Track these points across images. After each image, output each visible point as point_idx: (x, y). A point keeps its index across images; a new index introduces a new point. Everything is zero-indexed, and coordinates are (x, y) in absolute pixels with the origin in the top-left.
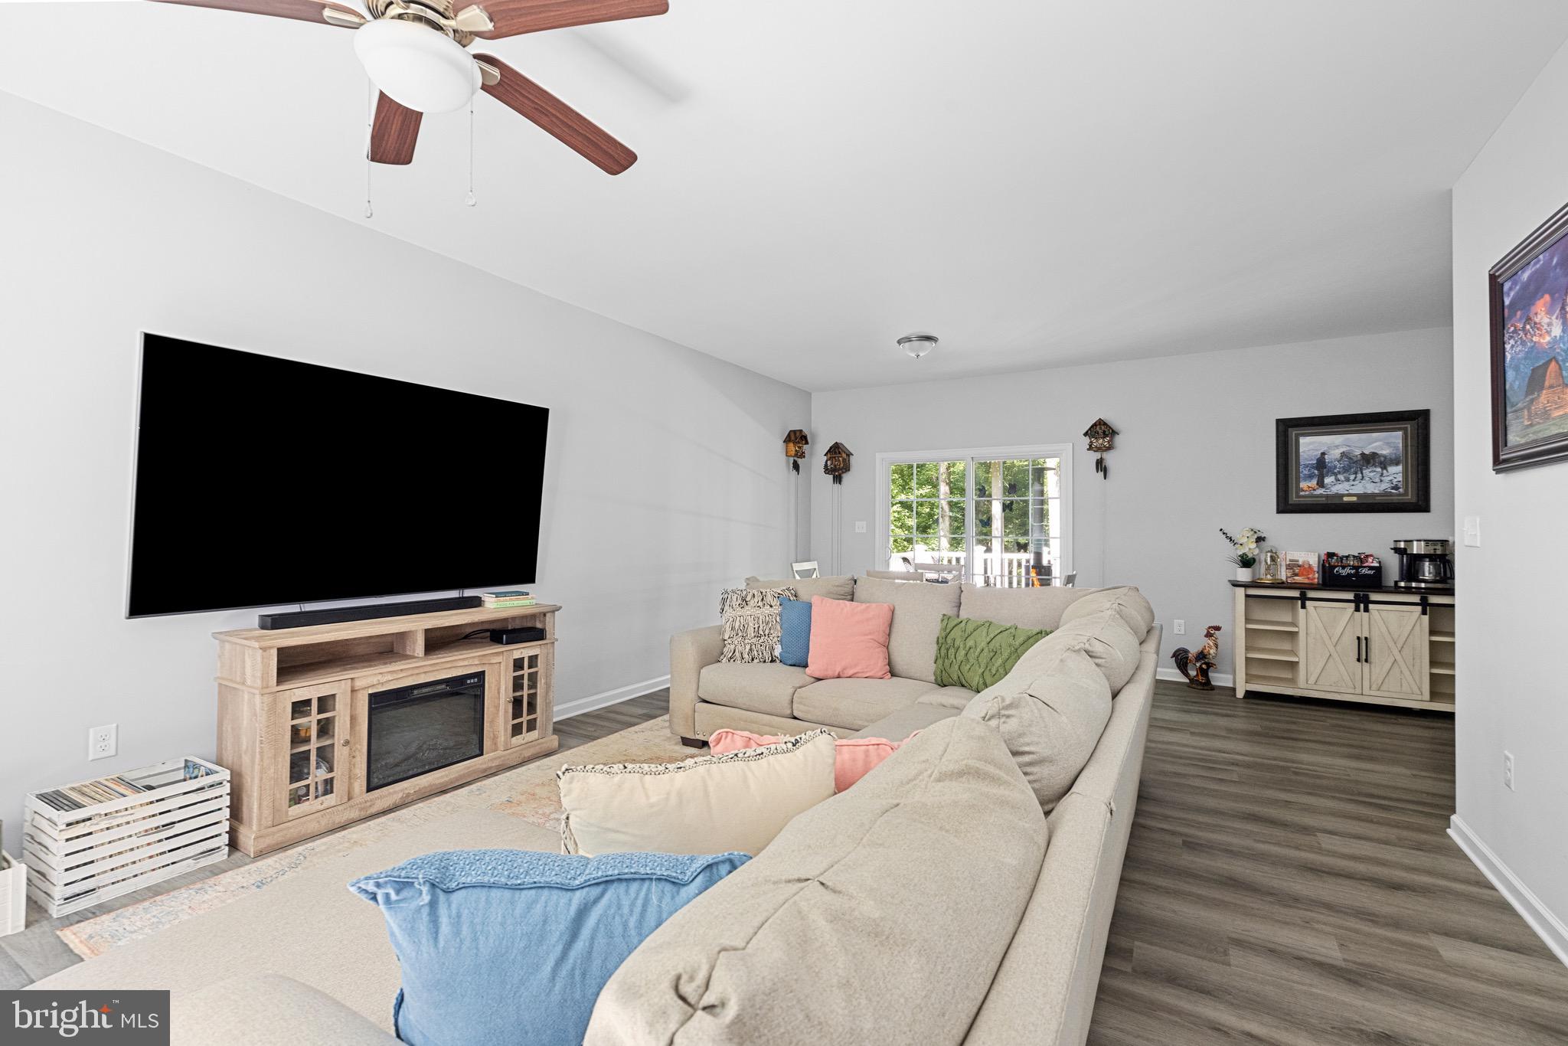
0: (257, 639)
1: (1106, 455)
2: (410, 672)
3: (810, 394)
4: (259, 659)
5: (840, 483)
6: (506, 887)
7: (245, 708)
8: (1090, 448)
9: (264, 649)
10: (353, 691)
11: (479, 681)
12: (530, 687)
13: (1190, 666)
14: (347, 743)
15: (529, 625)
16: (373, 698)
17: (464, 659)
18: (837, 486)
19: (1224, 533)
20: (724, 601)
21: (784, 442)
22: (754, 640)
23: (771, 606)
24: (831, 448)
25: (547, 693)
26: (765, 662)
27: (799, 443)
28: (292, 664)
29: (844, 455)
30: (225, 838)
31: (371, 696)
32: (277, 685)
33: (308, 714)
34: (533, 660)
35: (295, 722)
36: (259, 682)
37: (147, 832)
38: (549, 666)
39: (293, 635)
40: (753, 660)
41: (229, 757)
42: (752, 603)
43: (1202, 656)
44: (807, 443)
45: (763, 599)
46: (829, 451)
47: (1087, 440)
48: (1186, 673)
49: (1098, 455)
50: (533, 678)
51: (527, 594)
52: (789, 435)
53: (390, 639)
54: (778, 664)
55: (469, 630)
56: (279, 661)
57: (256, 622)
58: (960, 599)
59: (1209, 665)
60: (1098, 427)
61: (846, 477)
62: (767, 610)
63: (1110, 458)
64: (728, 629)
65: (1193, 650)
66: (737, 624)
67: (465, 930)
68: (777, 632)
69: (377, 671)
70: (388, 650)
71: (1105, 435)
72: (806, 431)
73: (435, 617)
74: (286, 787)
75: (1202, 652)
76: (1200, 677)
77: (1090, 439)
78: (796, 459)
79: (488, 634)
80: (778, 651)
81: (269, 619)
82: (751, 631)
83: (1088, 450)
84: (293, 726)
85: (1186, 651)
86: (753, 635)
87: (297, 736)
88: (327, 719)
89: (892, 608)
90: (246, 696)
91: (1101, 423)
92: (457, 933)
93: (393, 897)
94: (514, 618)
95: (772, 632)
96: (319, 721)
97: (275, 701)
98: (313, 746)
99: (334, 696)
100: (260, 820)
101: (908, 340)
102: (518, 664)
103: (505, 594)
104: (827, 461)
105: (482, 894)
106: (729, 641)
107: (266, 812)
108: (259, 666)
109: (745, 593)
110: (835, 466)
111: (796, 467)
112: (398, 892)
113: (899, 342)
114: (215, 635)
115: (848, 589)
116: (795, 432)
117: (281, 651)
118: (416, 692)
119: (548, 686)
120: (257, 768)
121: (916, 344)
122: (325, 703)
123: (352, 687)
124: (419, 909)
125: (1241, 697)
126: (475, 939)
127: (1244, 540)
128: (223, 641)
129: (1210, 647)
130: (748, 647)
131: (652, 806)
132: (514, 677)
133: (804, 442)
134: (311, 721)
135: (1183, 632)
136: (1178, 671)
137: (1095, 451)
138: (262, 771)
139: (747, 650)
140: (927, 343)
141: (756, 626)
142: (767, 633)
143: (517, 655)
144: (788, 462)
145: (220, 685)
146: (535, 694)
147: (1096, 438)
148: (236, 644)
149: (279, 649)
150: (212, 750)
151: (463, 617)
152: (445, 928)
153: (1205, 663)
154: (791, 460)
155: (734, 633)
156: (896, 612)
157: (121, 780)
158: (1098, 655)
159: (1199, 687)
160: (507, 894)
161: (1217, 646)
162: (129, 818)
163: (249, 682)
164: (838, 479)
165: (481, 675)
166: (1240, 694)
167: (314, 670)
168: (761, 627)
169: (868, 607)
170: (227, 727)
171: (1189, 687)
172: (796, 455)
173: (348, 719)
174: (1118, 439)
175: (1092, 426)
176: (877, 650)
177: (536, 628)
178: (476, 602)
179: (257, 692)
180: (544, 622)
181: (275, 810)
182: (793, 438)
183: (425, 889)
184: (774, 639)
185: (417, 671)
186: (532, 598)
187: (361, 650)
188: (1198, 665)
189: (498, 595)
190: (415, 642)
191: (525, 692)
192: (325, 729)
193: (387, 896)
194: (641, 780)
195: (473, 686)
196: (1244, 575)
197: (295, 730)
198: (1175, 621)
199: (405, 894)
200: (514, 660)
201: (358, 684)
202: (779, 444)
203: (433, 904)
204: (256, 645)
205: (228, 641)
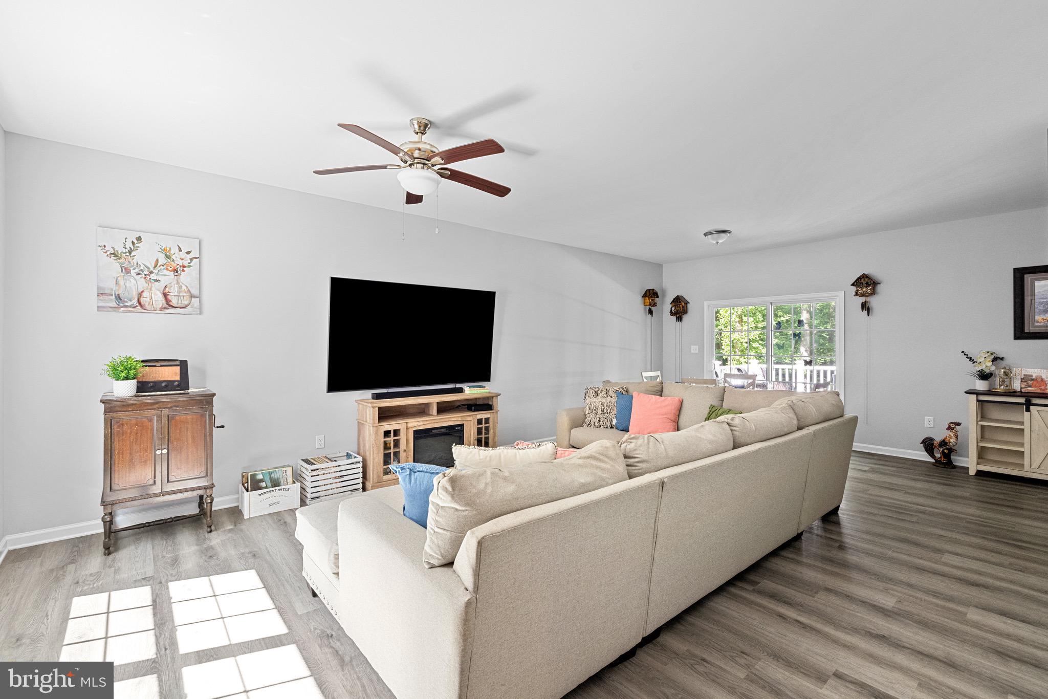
0: (371, 403)
1: (869, 299)
2: (431, 422)
3: (662, 265)
4: (372, 411)
5: (681, 321)
6: (429, 473)
7: (367, 432)
8: (857, 294)
9: (373, 407)
10: (407, 428)
11: (461, 428)
12: (485, 434)
13: (935, 450)
14: (405, 451)
15: (486, 402)
16: (416, 432)
17: (455, 417)
18: (678, 323)
19: (965, 355)
20: (586, 393)
21: (642, 297)
22: (601, 416)
23: (611, 397)
24: (674, 299)
25: (494, 437)
26: (607, 427)
27: (652, 297)
28: (385, 415)
29: (683, 304)
30: (361, 485)
31: (414, 431)
32: (379, 422)
33: (390, 437)
34: (487, 420)
35: (385, 439)
36: (372, 421)
37: (335, 478)
38: (495, 423)
39: (384, 402)
40: (600, 426)
41: (362, 452)
42: (600, 395)
43: (943, 443)
44: (658, 297)
45: (607, 393)
46: (673, 301)
47: (854, 288)
48: (932, 455)
49: (863, 299)
50: (487, 429)
51: (485, 387)
52: (646, 292)
53: (423, 406)
54: (614, 430)
55: (458, 404)
56: (379, 414)
57: (370, 396)
58: (723, 396)
59: (951, 451)
60: (863, 279)
61: (685, 317)
62: (609, 399)
63: (873, 301)
64: (588, 409)
65: (938, 439)
66: (592, 406)
67: (418, 482)
68: (615, 412)
69: (417, 420)
70: (422, 411)
71: (868, 285)
72: (657, 290)
73: (442, 397)
74: (382, 467)
75: (944, 441)
76: (943, 459)
77: (857, 288)
78: (650, 307)
79: (466, 406)
80: (614, 422)
81: (375, 395)
82: (600, 410)
83: (855, 296)
84: (384, 441)
85: (932, 440)
86: (600, 413)
87: (386, 446)
88: (397, 439)
89: (681, 400)
90: (367, 427)
91: (864, 276)
92: (416, 482)
93: (400, 471)
94: (479, 399)
95: (611, 411)
96: (394, 440)
97: (378, 429)
98: (392, 451)
99: (400, 429)
100: (373, 479)
101: (710, 233)
102: (480, 422)
103: (474, 387)
104: (672, 307)
105: (423, 474)
106: (588, 415)
107: (375, 476)
108: (372, 415)
109: (597, 389)
110: (677, 311)
111: (651, 312)
112: (401, 470)
113: (705, 235)
114: (356, 401)
115: (659, 388)
116: (649, 290)
117: (380, 409)
118: (433, 431)
119: (494, 433)
120: (372, 457)
121: (715, 236)
122: (396, 432)
123: (407, 427)
124: (406, 475)
125: (974, 475)
126: (420, 485)
127: (982, 360)
128: (359, 404)
129: (951, 437)
130: (598, 419)
131: (480, 459)
132: (478, 428)
133: (655, 297)
134: (391, 439)
135: (932, 426)
136: (926, 453)
137: (860, 297)
138: (374, 459)
139: (597, 421)
140: (723, 235)
141: (603, 408)
142: (608, 411)
143: (479, 417)
144: (645, 309)
145: (358, 422)
146: (488, 437)
147: (861, 287)
148: (364, 405)
149: (379, 408)
150: (356, 449)
151: (454, 397)
152: (413, 481)
153: (947, 449)
154: (648, 308)
155: (590, 411)
156: (684, 402)
157: (326, 457)
158: (735, 425)
159: (941, 466)
160: (430, 474)
161: (957, 437)
162: (330, 471)
163: (368, 422)
164: (679, 319)
165: (462, 426)
166: (972, 472)
167: (392, 418)
168: (605, 409)
169: (666, 399)
170: (361, 440)
171: (934, 465)
172: (650, 305)
173: (405, 440)
174: (879, 288)
175: (857, 279)
176: (669, 424)
177: (489, 404)
178: (461, 390)
179: (371, 425)
180: (492, 401)
181: (378, 476)
182: (648, 294)
183: (408, 470)
184: (612, 416)
185: (433, 421)
186: (487, 389)
187: (411, 411)
188: (941, 449)
189: (470, 387)
190: (433, 408)
191: (483, 436)
192: (397, 444)
193: (399, 471)
194: (479, 452)
195: (458, 431)
196: (981, 385)
197: (385, 443)
198: (926, 417)
199: (403, 471)
200: (478, 419)
201: (410, 425)
202: (639, 299)
203: (410, 474)
204: (370, 405)
205: (361, 404)
